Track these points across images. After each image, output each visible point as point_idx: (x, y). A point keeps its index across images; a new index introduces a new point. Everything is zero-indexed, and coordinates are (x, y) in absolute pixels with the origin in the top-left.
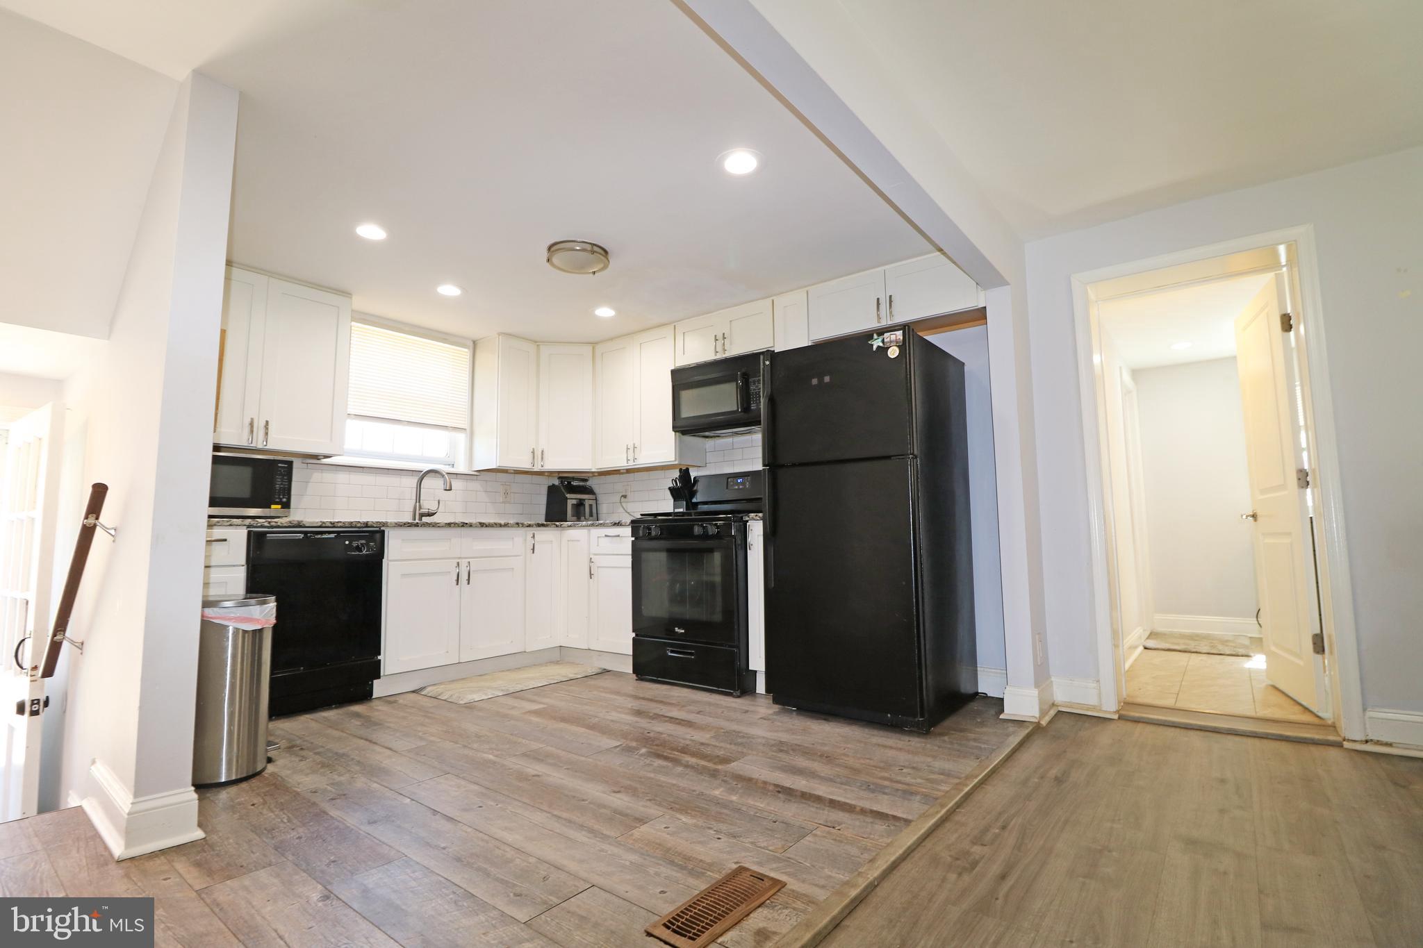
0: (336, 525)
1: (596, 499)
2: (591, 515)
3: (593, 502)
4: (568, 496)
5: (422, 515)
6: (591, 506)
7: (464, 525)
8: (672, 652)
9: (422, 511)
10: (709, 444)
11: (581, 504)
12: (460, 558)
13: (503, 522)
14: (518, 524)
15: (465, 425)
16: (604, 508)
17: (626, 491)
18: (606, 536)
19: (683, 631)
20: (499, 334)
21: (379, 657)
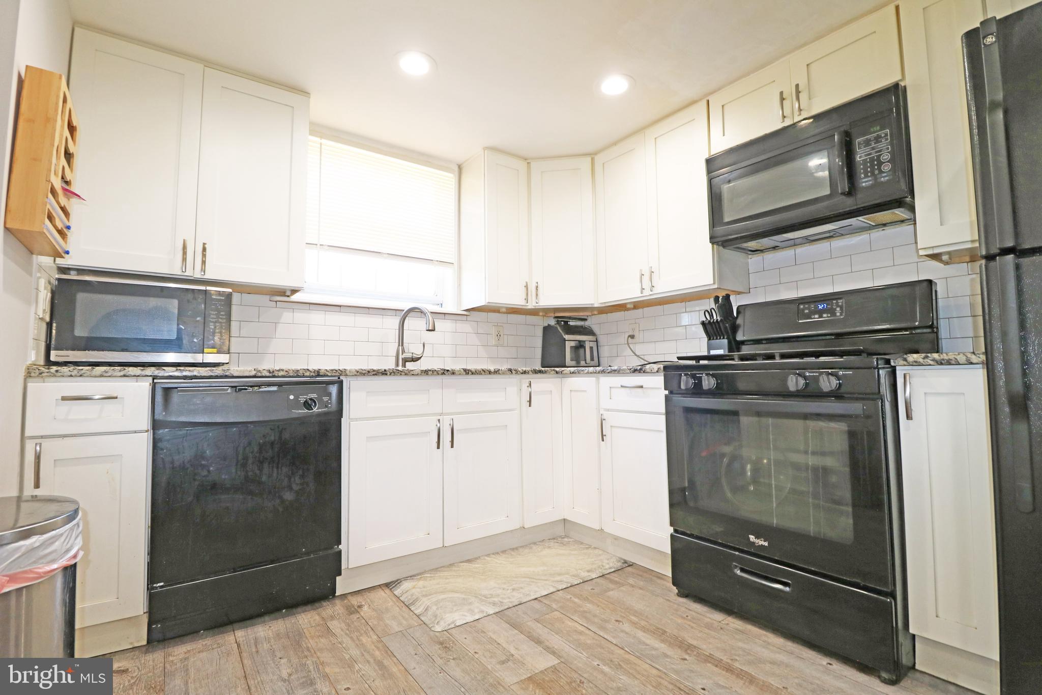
0: (276, 374)
1: (597, 341)
2: (592, 359)
3: (594, 345)
4: (567, 337)
5: (405, 361)
6: (591, 348)
7: (444, 372)
8: (742, 570)
9: (405, 355)
10: (754, 261)
11: (580, 346)
12: (441, 414)
13: (492, 369)
14: (510, 370)
15: (453, 260)
16: (605, 352)
17: (633, 330)
18: (622, 386)
19: (766, 544)
20: (485, 148)
21: (340, 547)
